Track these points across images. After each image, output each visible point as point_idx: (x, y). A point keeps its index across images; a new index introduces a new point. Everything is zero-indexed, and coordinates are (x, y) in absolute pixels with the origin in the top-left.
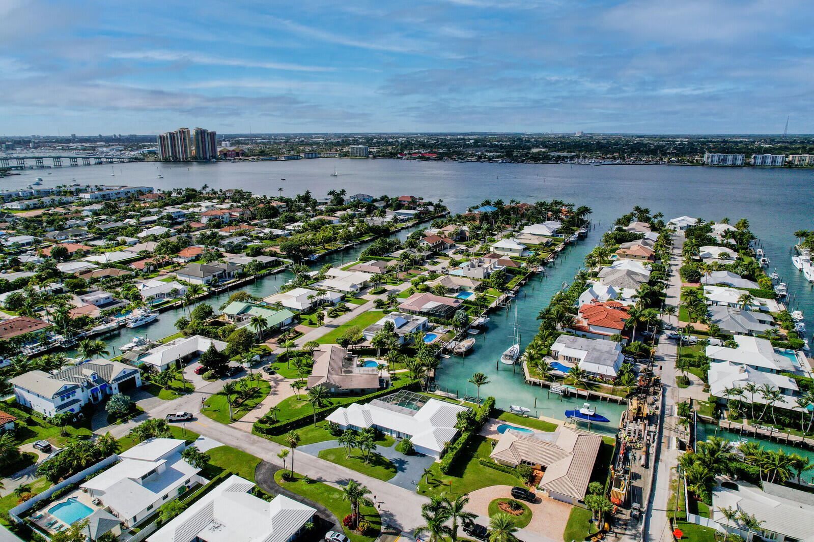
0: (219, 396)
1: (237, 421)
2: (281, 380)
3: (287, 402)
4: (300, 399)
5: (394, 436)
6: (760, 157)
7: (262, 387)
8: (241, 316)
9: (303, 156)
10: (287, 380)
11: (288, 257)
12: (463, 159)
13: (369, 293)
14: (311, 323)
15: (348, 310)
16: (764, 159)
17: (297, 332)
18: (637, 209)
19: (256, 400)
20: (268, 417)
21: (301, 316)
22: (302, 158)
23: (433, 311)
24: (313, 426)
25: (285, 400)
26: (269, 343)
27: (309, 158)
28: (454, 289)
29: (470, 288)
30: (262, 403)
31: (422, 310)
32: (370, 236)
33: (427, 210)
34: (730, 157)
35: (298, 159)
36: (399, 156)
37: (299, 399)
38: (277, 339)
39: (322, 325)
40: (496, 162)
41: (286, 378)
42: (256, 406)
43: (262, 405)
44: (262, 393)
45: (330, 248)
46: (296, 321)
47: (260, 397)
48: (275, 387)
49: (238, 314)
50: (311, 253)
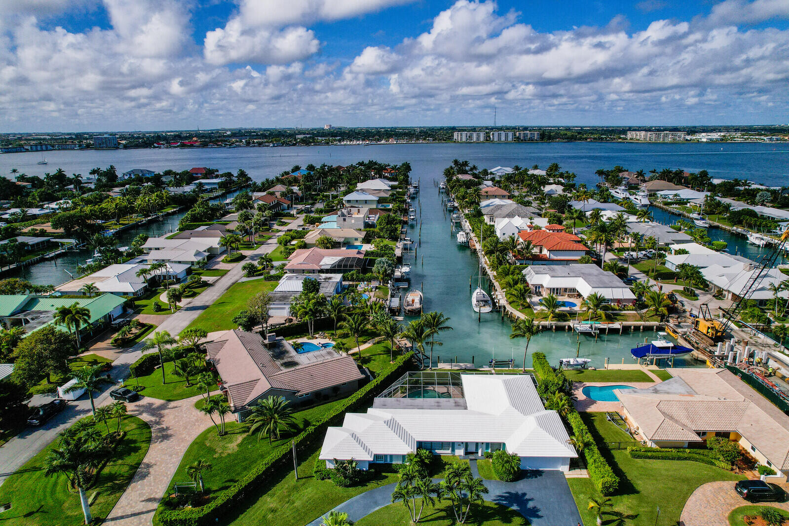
0: (26, 475)
1: (104, 521)
2: (163, 407)
3: (200, 445)
4: (226, 433)
5: (460, 452)
6: (496, 134)
7: (127, 429)
8: (21, 316)
9: (29, 148)
10: (172, 404)
11: (68, 235)
12: (230, 145)
13: (223, 261)
14: (159, 309)
15: (206, 285)
16: (499, 135)
17: (143, 325)
18: (456, 162)
19: (131, 459)
20: (181, 490)
21: (137, 303)
22: (27, 150)
23: (339, 266)
24: (292, 478)
25: (195, 443)
26: (95, 350)
27: (37, 151)
28: (339, 243)
29: (356, 239)
30: (146, 460)
31: (323, 267)
32: (174, 208)
33: (231, 180)
34: (475, 135)
35: (21, 152)
36: (155, 145)
37: (224, 433)
38: (110, 341)
39: (178, 309)
40: (268, 146)
41: (170, 401)
42: (134, 474)
43: (148, 466)
44: (135, 442)
45: (127, 222)
46: (130, 311)
47: (136, 449)
48: (158, 423)
49: (13, 314)
50: (101, 228)
